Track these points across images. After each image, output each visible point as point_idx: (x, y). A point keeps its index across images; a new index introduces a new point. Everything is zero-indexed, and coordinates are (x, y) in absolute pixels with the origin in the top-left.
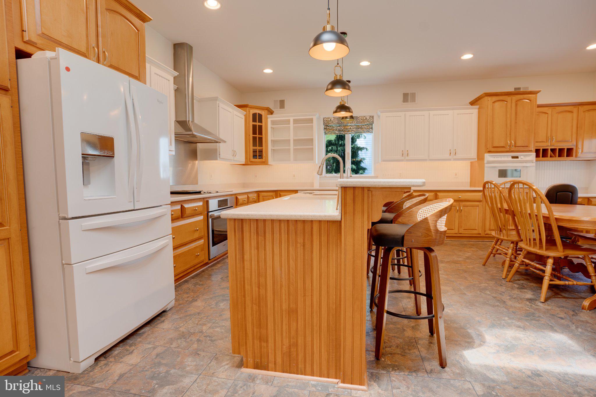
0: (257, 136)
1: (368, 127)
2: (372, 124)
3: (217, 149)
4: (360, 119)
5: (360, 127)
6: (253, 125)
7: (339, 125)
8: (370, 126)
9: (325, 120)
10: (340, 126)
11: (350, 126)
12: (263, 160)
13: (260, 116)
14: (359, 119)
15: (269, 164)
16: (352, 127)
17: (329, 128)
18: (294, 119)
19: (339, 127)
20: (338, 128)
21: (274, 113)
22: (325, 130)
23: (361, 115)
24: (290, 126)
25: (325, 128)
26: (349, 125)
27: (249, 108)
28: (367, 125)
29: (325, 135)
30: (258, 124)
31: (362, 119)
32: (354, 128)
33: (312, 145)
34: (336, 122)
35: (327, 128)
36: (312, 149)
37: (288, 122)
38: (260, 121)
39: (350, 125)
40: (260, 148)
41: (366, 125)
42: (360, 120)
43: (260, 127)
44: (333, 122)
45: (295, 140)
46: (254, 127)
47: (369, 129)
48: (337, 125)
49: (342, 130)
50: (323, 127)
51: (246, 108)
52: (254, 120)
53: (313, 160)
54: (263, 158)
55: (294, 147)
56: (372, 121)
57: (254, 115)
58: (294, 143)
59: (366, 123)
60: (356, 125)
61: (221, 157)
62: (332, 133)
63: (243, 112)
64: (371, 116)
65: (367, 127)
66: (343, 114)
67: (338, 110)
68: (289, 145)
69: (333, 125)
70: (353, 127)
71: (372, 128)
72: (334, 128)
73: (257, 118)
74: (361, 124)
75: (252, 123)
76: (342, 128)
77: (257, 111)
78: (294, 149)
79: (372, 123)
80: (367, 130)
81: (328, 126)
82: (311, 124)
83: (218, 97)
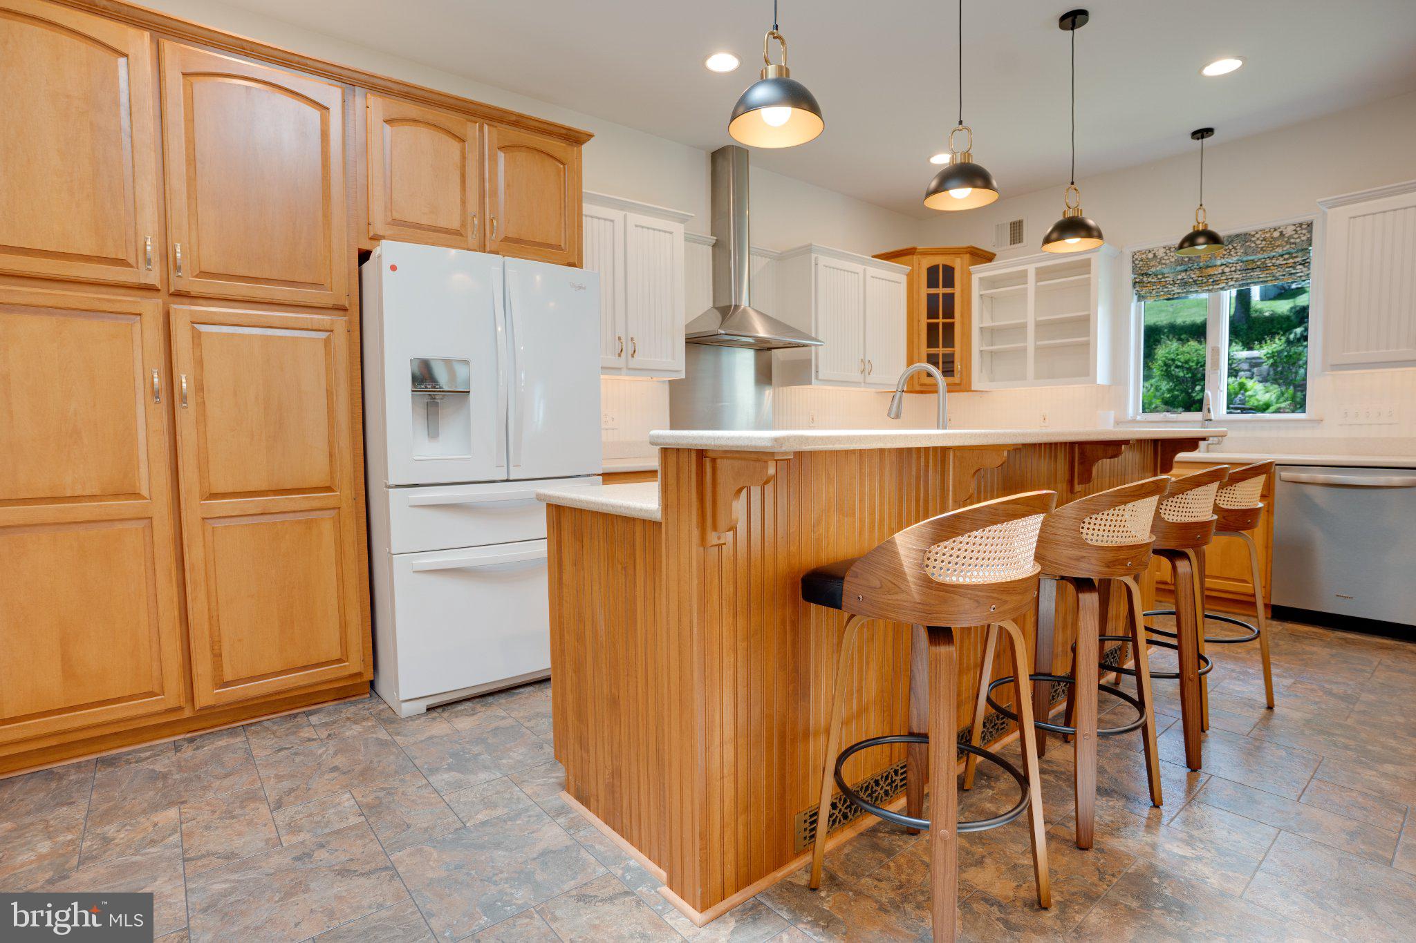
0: (941, 321)
1: (1291, 261)
2: (1305, 251)
3: (811, 360)
4: (1258, 239)
5: (1259, 263)
6: (929, 295)
7: (1182, 268)
8: (1296, 257)
9: (1137, 259)
10: (1186, 270)
11: (1222, 265)
12: (956, 379)
13: (949, 271)
14: (1253, 239)
15: (973, 389)
16: (1227, 270)
17: (1150, 279)
18: (1037, 269)
19: (1183, 274)
20: (1180, 277)
21: (995, 259)
22: (1138, 289)
23: (1261, 227)
24: (1026, 289)
25: (1137, 280)
26: (1219, 263)
27: (919, 256)
28: (1286, 256)
29: (1139, 300)
30: (941, 291)
31: (1264, 240)
32: (1235, 271)
33: (1087, 333)
34: (1173, 260)
35: (1145, 279)
36: (1087, 344)
37: (1022, 276)
38: (949, 282)
39: (1223, 261)
40: (948, 350)
41: (1282, 256)
42: (1258, 242)
43: (949, 299)
44: (1163, 262)
45: (1039, 325)
46: (932, 299)
47: (1294, 268)
48: (1179, 268)
49: (1195, 281)
50: (1129, 277)
51: (910, 257)
52: (932, 283)
53: (1087, 375)
54: (955, 375)
55: (1038, 343)
56: (1304, 238)
57: (932, 271)
58: (1036, 332)
59: (1280, 250)
60: (1245, 259)
61: (820, 377)
62: (1162, 293)
63: (901, 268)
64: (1301, 225)
65: (1284, 262)
66: (1073, 244)
67: (1054, 236)
68: (1025, 339)
69: (1165, 271)
70: (1233, 269)
71: (1305, 263)
72: (1167, 279)
73: (941, 276)
74: (1260, 256)
75: (924, 291)
76: (1193, 276)
77: (940, 260)
78: (1037, 349)
79: (1305, 246)
80: (1284, 271)
81: (1146, 274)
82: (1087, 276)
83: (811, 245)
